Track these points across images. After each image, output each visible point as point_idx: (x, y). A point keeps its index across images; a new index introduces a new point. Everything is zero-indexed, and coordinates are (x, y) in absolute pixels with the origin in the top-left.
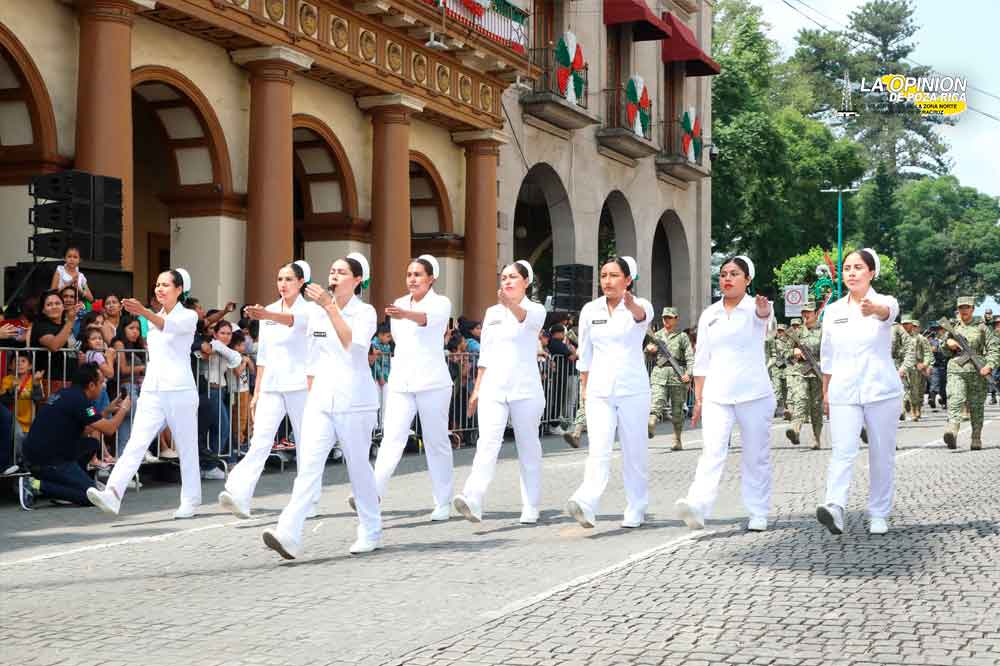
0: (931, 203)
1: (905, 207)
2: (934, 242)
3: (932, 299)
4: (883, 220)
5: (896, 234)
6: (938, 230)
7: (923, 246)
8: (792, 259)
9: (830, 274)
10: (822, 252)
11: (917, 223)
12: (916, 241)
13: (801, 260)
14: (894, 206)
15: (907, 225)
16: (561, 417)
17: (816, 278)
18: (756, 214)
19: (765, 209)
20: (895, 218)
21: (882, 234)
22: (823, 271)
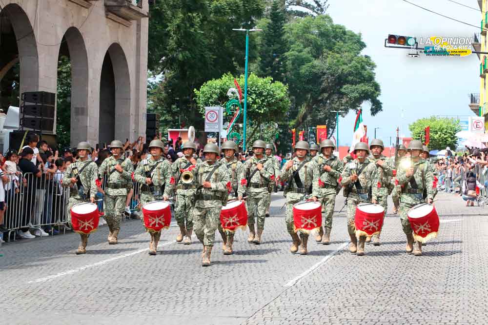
0: (311, 36)
1: (292, 39)
2: (313, 67)
3: (310, 110)
4: (275, 48)
5: (284, 59)
6: (316, 57)
7: (304, 69)
8: (209, 82)
9: (238, 95)
10: (232, 78)
11: (300, 51)
12: (299, 65)
13: (215, 84)
14: (284, 37)
15: (292, 52)
16: (30, 223)
17: (227, 99)
18: (179, 43)
19: (187, 39)
20: (284, 47)
21: (273, 60)
22: (232, 93)
